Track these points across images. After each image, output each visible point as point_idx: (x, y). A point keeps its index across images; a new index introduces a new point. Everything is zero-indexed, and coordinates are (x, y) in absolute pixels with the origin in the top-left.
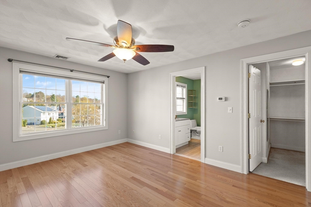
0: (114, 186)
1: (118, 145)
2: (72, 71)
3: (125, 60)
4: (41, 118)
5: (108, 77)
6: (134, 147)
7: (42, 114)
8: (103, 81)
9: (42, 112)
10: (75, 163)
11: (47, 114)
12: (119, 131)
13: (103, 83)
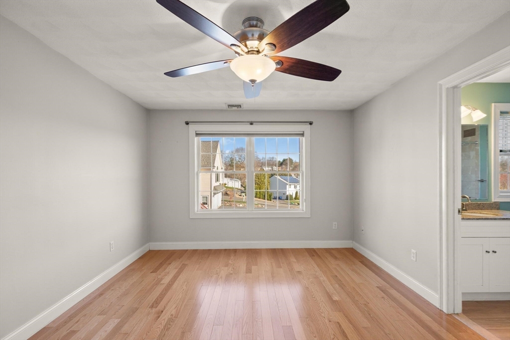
0: (245, 328)
1: (329, 251)
2: (251, 124)
3: (253, 81)
4: (286, 192)
5: (311, 123)
6: (357, 262)
7: (288, 186)
8: (302, 133)
9: (287, 184)
10: (241, 264)
11: (293, 186)
12: (334, 223)
13: (303, 135)
